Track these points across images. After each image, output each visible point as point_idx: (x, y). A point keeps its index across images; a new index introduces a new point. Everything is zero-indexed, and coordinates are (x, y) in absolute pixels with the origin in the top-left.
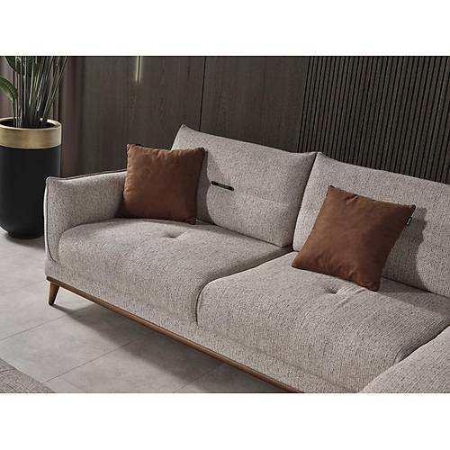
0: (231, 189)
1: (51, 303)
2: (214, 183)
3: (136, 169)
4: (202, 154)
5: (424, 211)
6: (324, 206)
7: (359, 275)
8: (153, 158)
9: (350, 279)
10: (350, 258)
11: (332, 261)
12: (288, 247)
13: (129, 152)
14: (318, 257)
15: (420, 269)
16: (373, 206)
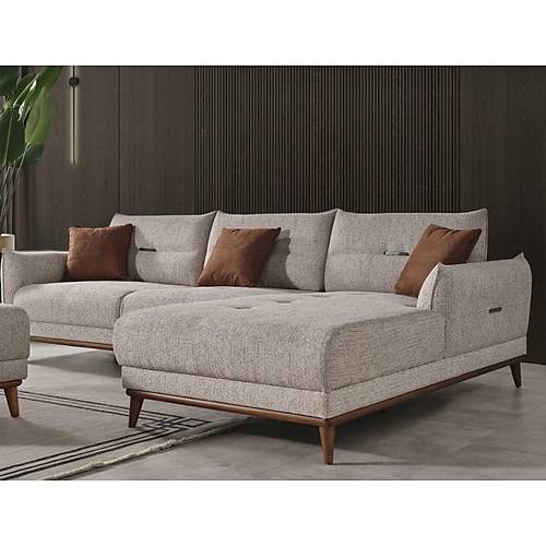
0: (155, 250)
2: (141, 249)
4: (130, 229)
5: (288, 232)
7: (240, 278)
8: (90, 233)
13: (71, 233)
15: (288, 272)
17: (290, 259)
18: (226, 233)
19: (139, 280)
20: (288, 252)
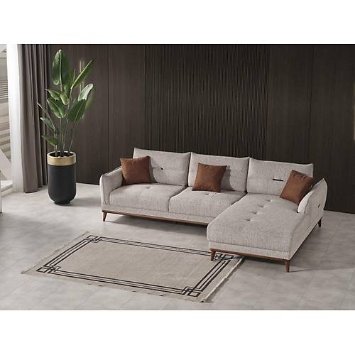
0: (162, 169)
1: (104, 220)
4: (148, 158)
5: (229, 167)
9: (211, 191)
10: (210, 184)
12: (187, 186)
13: (121, 161)
14: (201, 185)
15: (231, 184)
16: (214, 168)
17: (231, 179)
18: (203, 167)
19: (155, 182)
20: (230, 175)
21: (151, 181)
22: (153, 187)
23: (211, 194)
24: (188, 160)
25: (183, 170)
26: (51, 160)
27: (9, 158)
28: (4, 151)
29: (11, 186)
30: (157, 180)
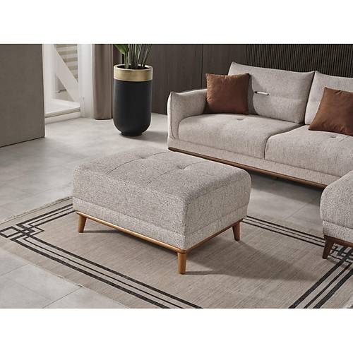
0: (268, 95)
3: (214, 86)
4: (248, 77)
6: (323, 99)
7: (346, 129)
8: (222, 80)
9: (341, 133)
10: (340, 122)
11: (331, 124)
12: (302, 123)
13: (207, 78)
14: (324, 123)
18: (331, 94)
19: (255, 114)
21: (247, 110)
22: (247, 119)
23: (340, 137)
24: (308, 83)
25: (299, 98)
26: (118, 73)
27: (76, 77)
28: (71, 68)
29: (79, 110)
30: (258, 110)
